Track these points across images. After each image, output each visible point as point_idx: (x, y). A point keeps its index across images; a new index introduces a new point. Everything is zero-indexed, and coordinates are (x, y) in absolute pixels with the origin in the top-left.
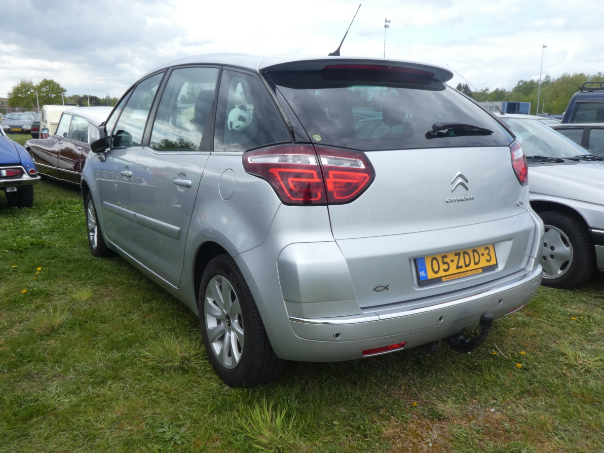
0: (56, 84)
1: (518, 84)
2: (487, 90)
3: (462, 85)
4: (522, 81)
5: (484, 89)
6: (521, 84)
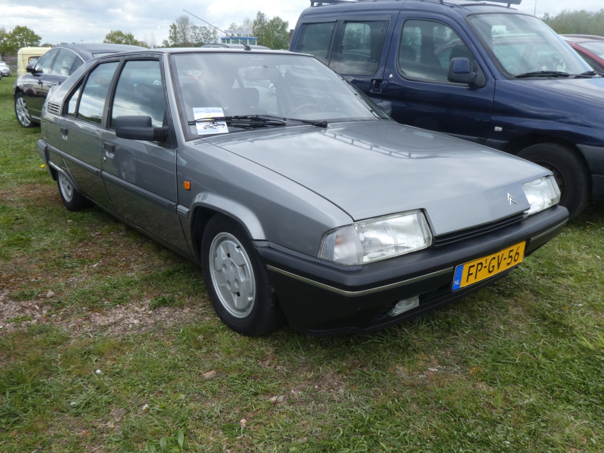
0: (30, 31)
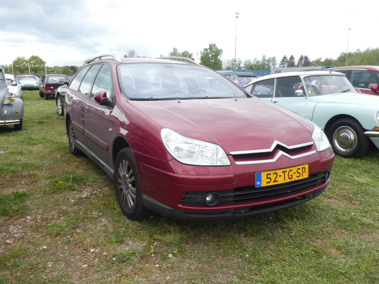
2: (320, 59)
3: (304, 56)
4: (343, 53)
5: (318, 59)
6: (342, 55)
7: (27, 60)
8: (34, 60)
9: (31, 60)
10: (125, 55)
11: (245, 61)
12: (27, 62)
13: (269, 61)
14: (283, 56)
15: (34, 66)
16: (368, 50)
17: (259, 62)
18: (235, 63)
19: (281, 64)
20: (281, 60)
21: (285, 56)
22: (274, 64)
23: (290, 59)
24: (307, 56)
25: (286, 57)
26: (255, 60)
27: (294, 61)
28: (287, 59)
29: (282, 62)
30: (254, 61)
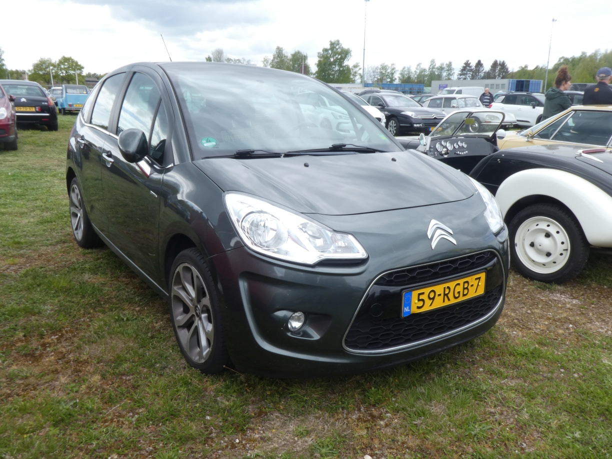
1: (559, 61)
2: (526, 67)
3: (498, 62)
4: (563, 57)
5: (523, 67)
6: (562, 60)
7: (55, 63)
8: (66, 64)
9: (61, 62)
10: (207, 57)
11: (402, 69)
12: (54, 66)
13: (441, 68)
14: (465, 61)
15: (67, 72)
16: (595, 54)
17: (424, 70)
18: (386, 72)
19: (461, 75)
20: (462, 68)
21: (468, 61)
22: (449, 74)
23: (476, 67)
24: (505, 61)
25: (470, 63)
26: (419, 67)
27: (482, 69)
28: (470, 67)
29: (462, 70)
30: (417, 69)
